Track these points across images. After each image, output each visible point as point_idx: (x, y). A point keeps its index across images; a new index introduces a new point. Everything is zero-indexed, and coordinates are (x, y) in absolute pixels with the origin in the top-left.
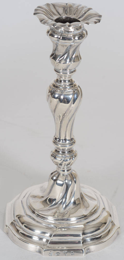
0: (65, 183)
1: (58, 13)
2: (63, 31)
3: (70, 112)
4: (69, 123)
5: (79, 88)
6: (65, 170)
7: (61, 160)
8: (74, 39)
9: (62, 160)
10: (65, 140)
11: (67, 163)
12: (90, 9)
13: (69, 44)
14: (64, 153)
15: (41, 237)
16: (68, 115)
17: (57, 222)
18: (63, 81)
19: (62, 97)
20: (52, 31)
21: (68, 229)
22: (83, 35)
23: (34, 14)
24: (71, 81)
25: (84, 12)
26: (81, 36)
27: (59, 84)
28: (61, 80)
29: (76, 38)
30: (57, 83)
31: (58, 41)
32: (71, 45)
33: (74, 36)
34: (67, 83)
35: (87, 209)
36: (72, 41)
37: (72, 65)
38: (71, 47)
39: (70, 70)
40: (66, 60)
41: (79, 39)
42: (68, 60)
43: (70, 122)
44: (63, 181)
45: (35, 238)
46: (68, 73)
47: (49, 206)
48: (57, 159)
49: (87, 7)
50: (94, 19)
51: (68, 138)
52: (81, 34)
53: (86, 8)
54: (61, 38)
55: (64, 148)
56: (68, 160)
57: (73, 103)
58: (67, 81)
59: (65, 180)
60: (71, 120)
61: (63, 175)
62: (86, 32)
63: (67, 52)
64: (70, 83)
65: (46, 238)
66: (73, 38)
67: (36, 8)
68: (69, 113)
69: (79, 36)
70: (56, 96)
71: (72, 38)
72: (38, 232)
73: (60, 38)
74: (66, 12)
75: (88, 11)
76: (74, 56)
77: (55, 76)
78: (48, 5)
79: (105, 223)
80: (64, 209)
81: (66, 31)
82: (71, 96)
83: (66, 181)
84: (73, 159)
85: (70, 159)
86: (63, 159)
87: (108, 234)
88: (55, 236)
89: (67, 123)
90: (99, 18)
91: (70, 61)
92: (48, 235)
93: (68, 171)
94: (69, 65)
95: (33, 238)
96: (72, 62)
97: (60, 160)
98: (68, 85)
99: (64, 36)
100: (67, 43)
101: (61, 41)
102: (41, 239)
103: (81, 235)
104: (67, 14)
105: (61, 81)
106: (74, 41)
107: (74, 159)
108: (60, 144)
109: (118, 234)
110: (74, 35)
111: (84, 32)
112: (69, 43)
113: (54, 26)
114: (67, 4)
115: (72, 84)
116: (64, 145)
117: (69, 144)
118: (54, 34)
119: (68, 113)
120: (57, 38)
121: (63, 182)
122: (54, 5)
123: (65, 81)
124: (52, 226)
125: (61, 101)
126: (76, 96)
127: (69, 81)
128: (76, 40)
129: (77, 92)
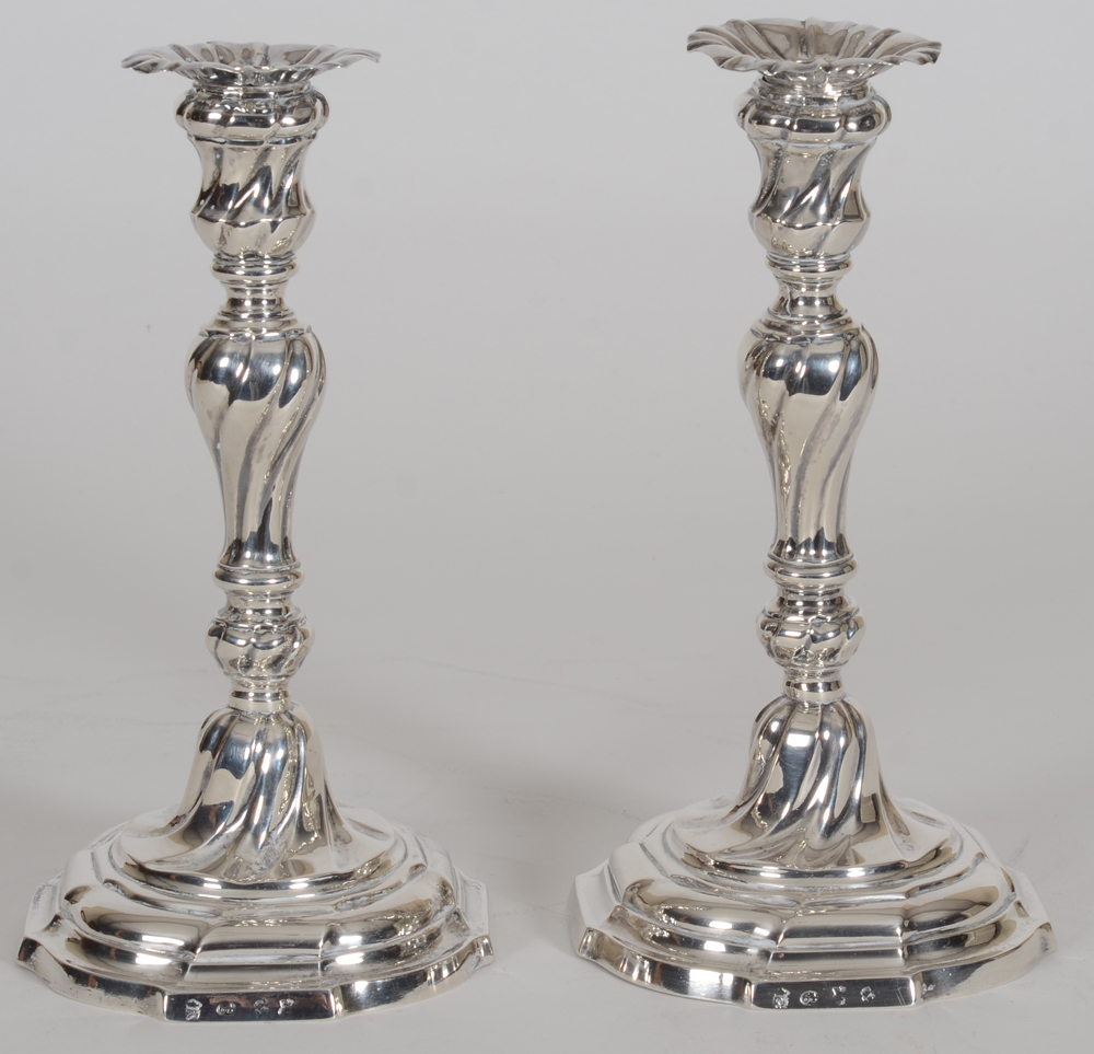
0: (820, 743)
2: (800, 101)
4: (829, 475)
5: (864, 335)
6: (817, 685)
7: (800, 637)
8: (842, 129)
9: (807, 636)
12: (890, 32)
13: (826, 150)
14: (810, 605)
18: (801, 303)
19: (801, 369)
22: (875, 116)
24: (830, 303)
26: (868, 120)
27: (789, 318)
28: (795, 297)
29: (852, 126)
30: (779, 315)
31: (784, 137)
32: (832, 153)
33: (845, 117)
34: (819, 310)
36: (835, 135)
37: (836, 234)
38: (832, 158)
39: (827, 256)
40: (814, 211)
41: (862, 127)
42: (822, 211)
43: (833, 474)
44: (811, 728)
46: (822, 268)
48: (787, 633)
50: (913, 52)
52: (865, 112)
54: (795, 127)
55: (812, 582)
56: (831, 635)
58: (817, 303)
59: (822, 727)
60: (838, 463)
61: (813, 706)
64: (827, 311)
66: (840, 122)
69: (862, 116)
70: (779, 364)
71: (837, 125)
73: (790, 127)
74: (804, 47)
75: (887, 36)
81: (814, 99)
82: (833, 367)
83: (826, 734)
84: (847, 633)
85: (837, 633)
86: (811, 632)
89: (824, 477)
93: (828, 687)
94: (826, 235)
96: (837, 223)
97: (799, 634)
98: (820, 316)
99: (805, 118)
100: (815, 142)
101: (794, 135)
104: (806, 53)
105: (793, 303)
106: (842, 135)
107: (851, 634)
108: (798, 568)
110: (843, 114)
112: (821, 141)
115: (835, 313)
116: (811, 572)
117: (833, 565)
118: (765, 113)
120: (780, 124)
123: (809, 302)
126: (852, 365)
127: (825, 302)
128: (851, 131)
129: (860, 350)
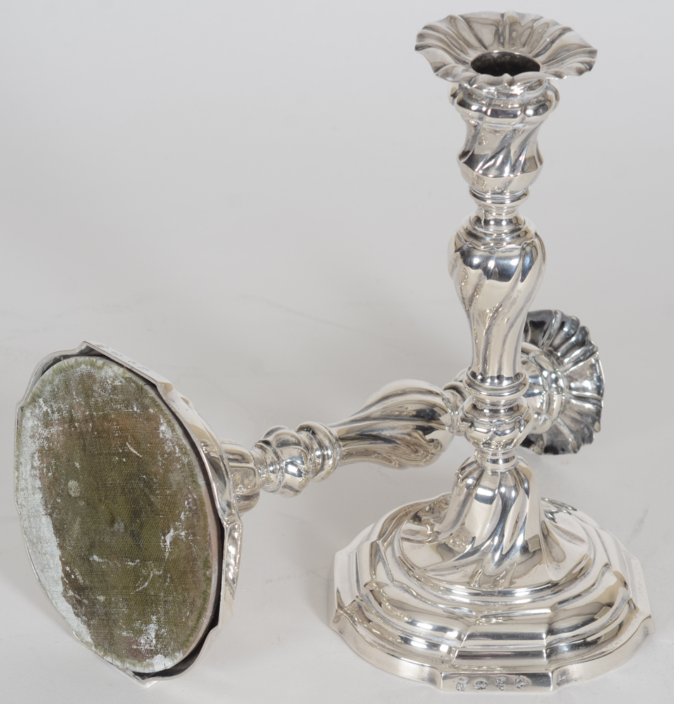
0: (498, 496)
1: (480, 41)
2: (493, 94)
3: (513, 304)
4: (509, 331)
5: (536, 240)
6: (498, 460)
7: (487, 433)
8: (523, 114)
9: (491, 433)
10: (499, 377)
11: (504, 439)
12: (566, 30)
13: (511, 128)
14: (495, 412)
15: (435, 640)
16: (508, 312)
17: (477, 600)
18: (492, 223)
19: (491, 264)
20: (464, 94)
21: (508, 618)
22: (547, 104)
23: (417, 48)
24: (514, 221)
25: (548, 40)
26: (542, 106)
27: (483, 230)
28: (488, 219)
29: (530, 112)
30: (476, 227)
31: (481, 119)
32: (515, 130)
33: (524, 107)
34: (505, 228)
35: (560, 564)
36: (518, 119)
37: (518, 181)
38: (515, 134)
39: (511, 193)
40: (501, 169)
41: (536, 113)
42: (507, 169)
43: (512, 331)
44: (493, 488)
45: (418, 644)
46: (508, 202)
47: (455, 556)
48: (477, 429)
49: (557, 24)
50: (576, 62)
51: (506, 373)
52: (540, 101)
53: (556, 28)
54: (489, 113)
55: (495, 399)
56: (508, 431)
57: (522, 281)
58: (504, 223)
59: (500, 486)
60: (515, 324)
61: (494, 473)
62: (556, 93)
63: (504, 147)
64: (511, 227)
65: (447, 644)
66: (521, 111)
67: (420, 30)
68: (511, 308)
69: (538, 105)
70: (476, 261)
71: (519, 113)
72: (425, 626)
73: (485, 113)
74: (502, 38)
75: (560, 35)
76: (522, 158)
77: (471, 209)
78: (451, 19)
79: (610, 605)
80: (495, 565)
81: (503, 94)
82: (514, 262)
83: (503, 490)
84: (520, 428)
85: (513, 429)
86: (495, 429)
87: (617, 634)
88: (471, 637)
89: (505, 333)
90: (588, 59)
91: (513, 170)
92: (453, 635)
93: (506, 461)
94: (510, 182)
95: (412, 643)
96: (519, 174)
97: (486, 431)
98: (506, 231)
99: (496, 108)
100: (505, 124)
101: (488, 119)
102: (433, 646)
103: (544, 636)
104: (503, 44)
105: (487, 222)
106: (523, 119)
107: (522, 428)
108: (486, 389)
109: (646, 634)
110: (523, 104)
111: (550, 93)
112: (509, 124)
113: (471, 85)
114: (503, 15)
115: (517, 229)
116: (496, 392)
117: (510, 388)
118: (469, 101)
119: (508, 305)
120: (479, 111)
121: (493, 491)
122: (468, 21)
123: (498, 222)
124: (465, 610)
125: (488, 274)
126: (528, 260)
127: (510, 222)
128: (529, 116)
129: (532, 251)
